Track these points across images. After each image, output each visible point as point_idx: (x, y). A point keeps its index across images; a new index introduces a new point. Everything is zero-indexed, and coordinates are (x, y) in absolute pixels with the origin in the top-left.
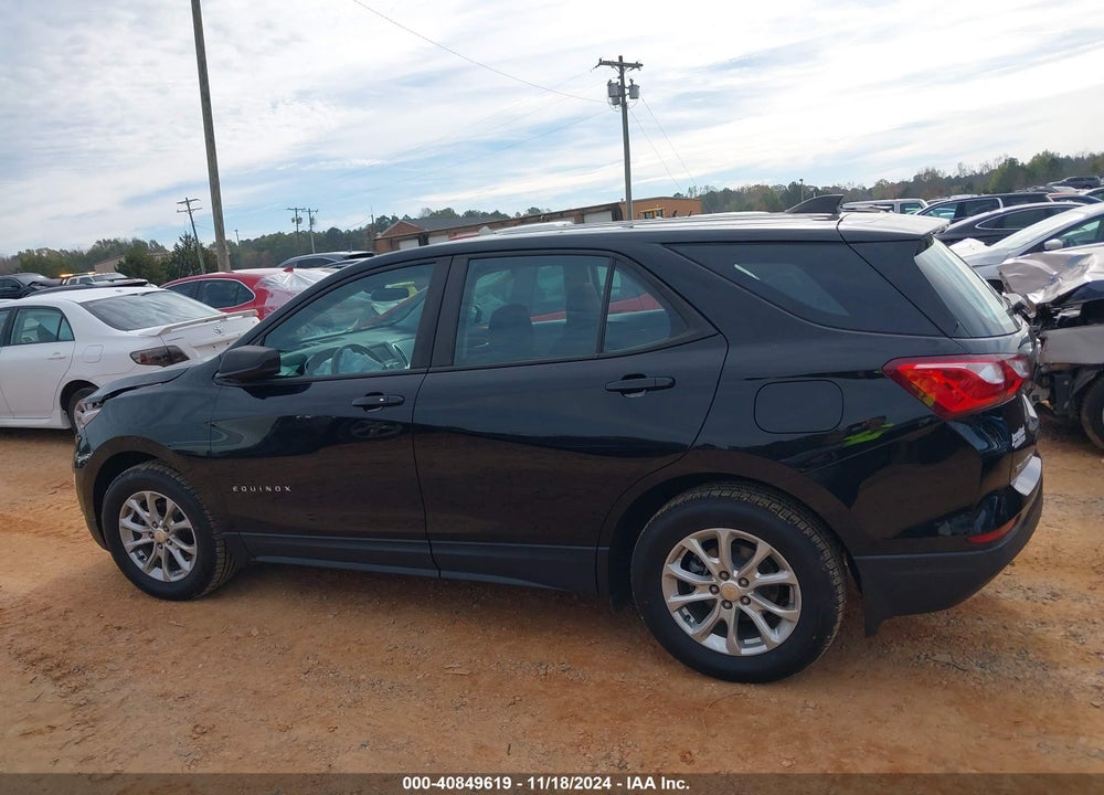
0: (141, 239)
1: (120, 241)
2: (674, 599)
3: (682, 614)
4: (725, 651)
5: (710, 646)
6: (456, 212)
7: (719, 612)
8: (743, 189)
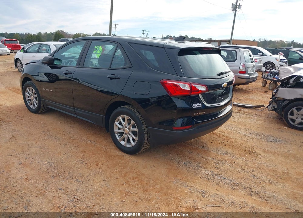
0: (105, 34)
1: (100, 33)
2: (116, 130)
3: (118, 135)
4: (124, 145)
5: (121, 143)
6: (188, 37)
7: (124, 136)
8: (276, 41)
